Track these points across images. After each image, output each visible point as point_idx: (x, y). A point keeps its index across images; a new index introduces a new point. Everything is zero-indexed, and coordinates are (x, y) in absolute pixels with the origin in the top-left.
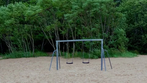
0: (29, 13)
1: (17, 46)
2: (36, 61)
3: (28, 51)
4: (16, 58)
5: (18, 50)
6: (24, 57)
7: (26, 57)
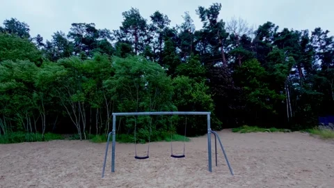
0: (44, 74)
1: (14, 123)
2: (50, 149)
3: (34, 131)
4: (12, 142)
5: (15, 130)
6: (25, 141)
7: (30, 141)
